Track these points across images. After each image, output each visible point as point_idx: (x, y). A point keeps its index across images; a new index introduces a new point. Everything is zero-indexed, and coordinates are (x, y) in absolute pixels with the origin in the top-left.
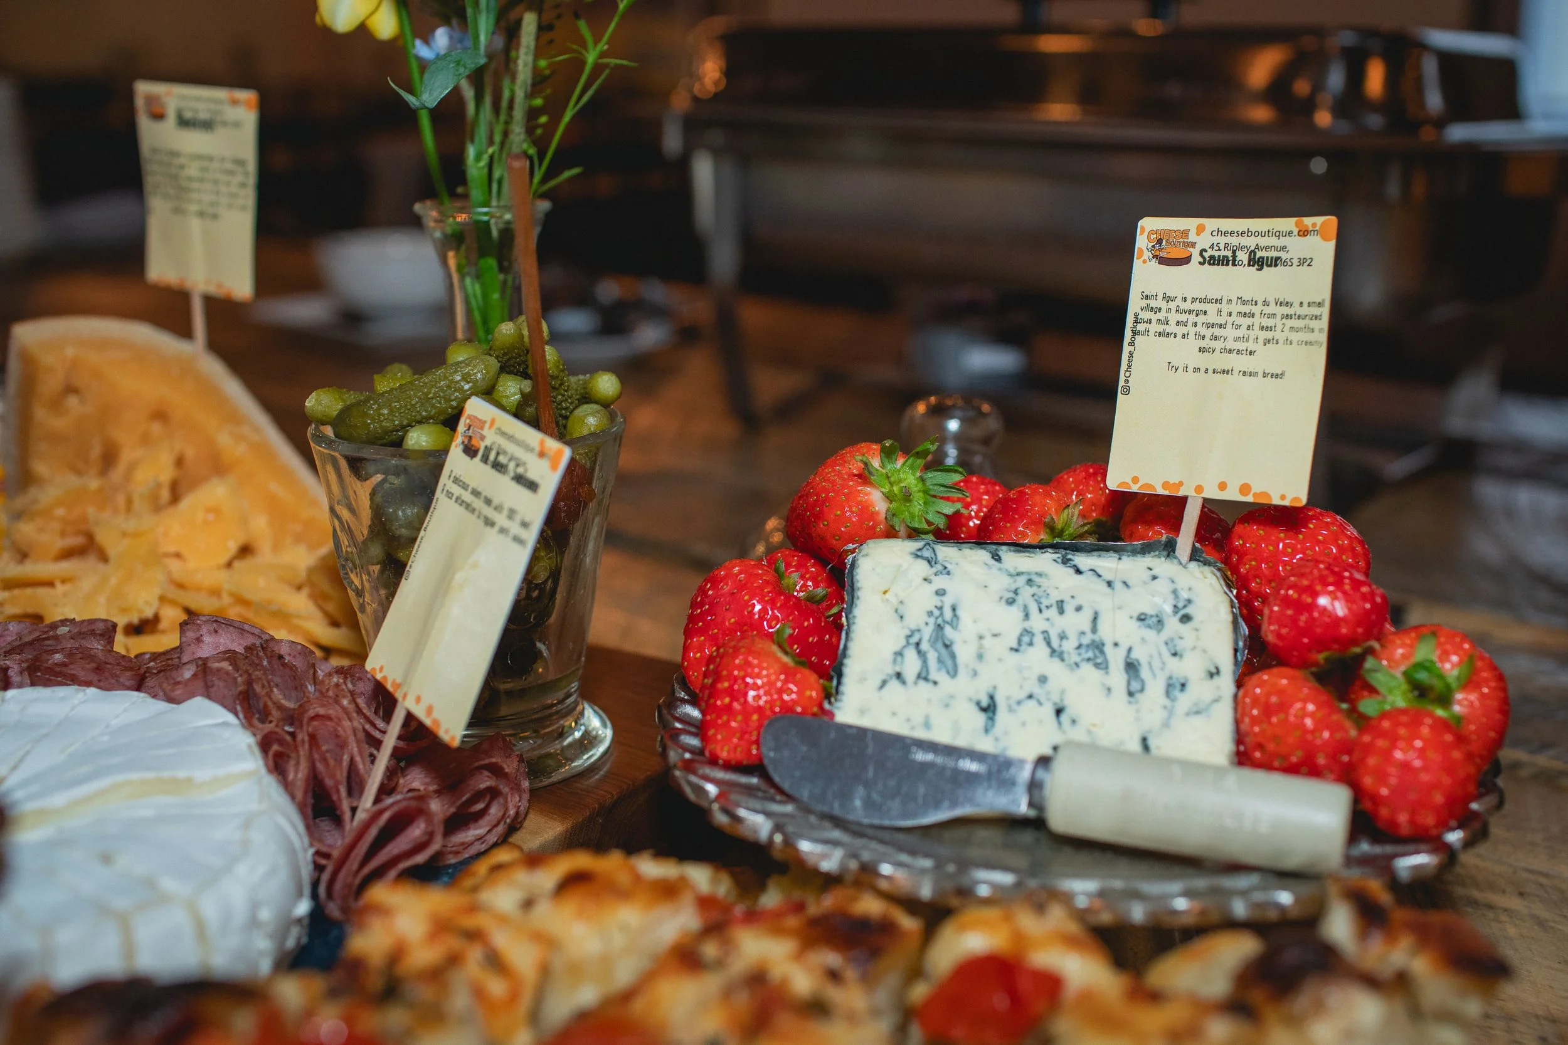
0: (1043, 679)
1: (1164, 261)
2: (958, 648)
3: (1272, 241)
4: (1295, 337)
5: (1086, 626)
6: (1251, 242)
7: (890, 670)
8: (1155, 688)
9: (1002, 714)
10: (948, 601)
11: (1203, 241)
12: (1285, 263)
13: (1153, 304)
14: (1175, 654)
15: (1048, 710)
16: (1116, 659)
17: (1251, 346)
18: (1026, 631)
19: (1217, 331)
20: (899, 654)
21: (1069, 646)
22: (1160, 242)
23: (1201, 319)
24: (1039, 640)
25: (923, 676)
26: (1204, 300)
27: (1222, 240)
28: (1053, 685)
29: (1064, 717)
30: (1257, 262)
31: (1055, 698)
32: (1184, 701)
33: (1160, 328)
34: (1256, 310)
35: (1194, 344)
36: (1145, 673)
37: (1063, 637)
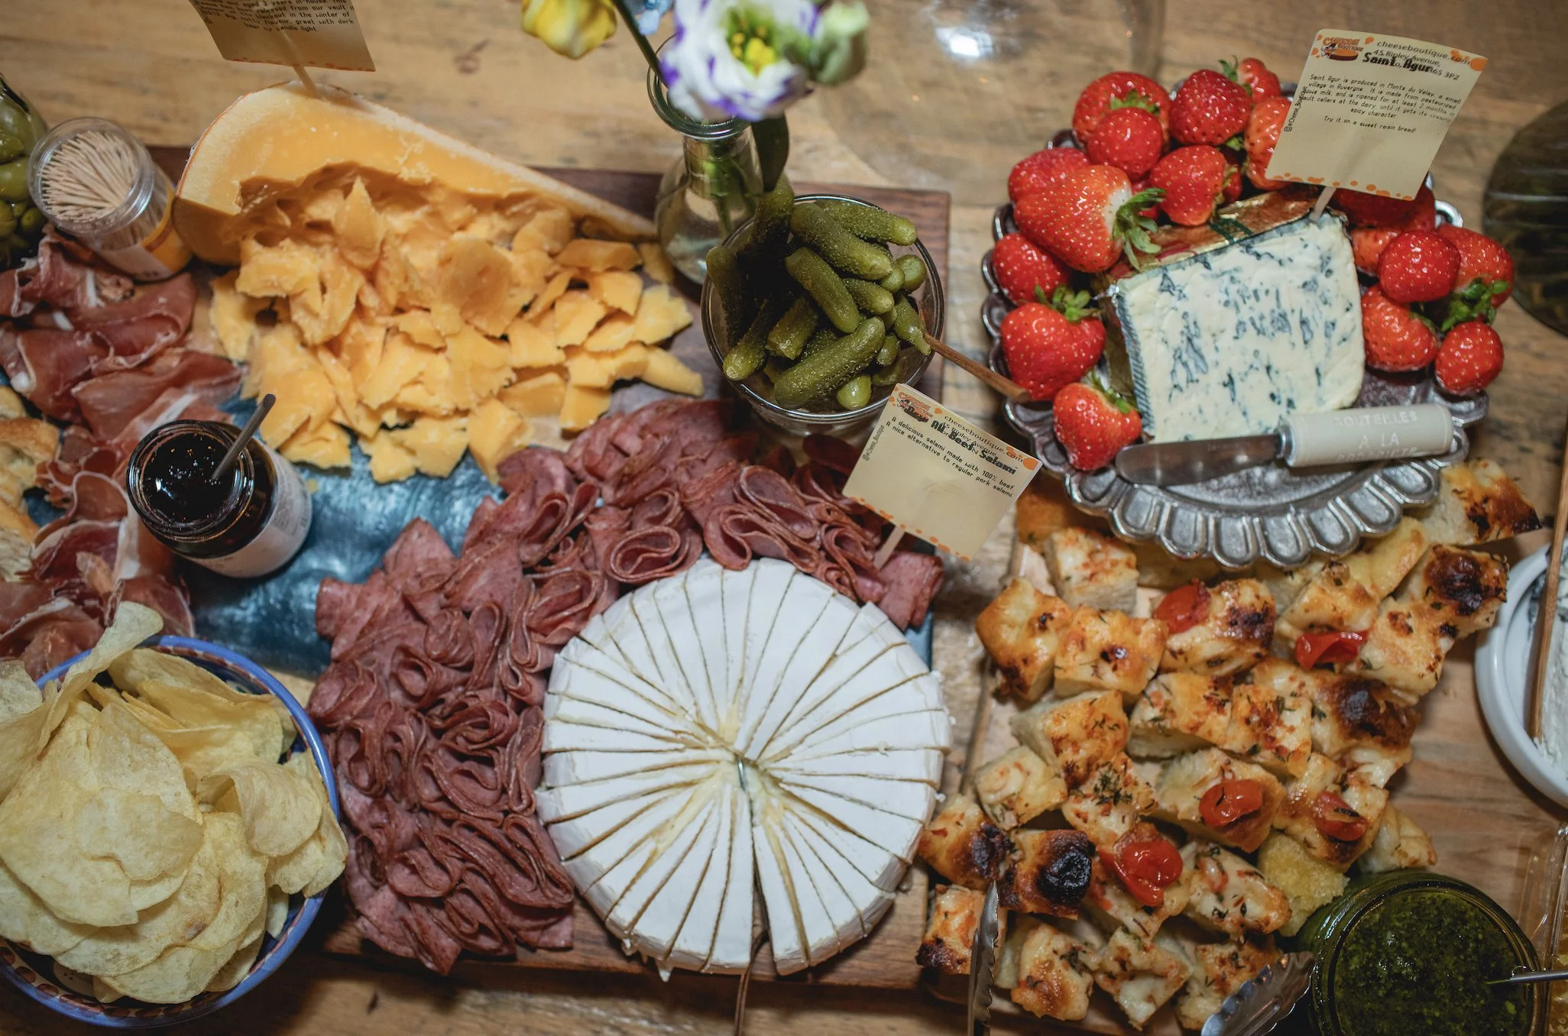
0: (1256, 353)
1: (1333, 57)
2: (1204, 352)
3: (1429, 57)
4: (1428, 111)
5: (1273, 304)
6: (1410, 55)
7: (1169, 383)
8: (1319, 331)
9: (1238, 384)
10: (1191, 321)
11: (1371, 48)
12: (1435, 72)
13: (1320, 82)
14: (1325, 303)
15: (1263, 370)
16: (1294, 320)
17: (1393, 112)
18: (1241, 323)
19: (1368, 101)
20: (1173, 372)
21: (1266, 323)
22: (1333, 45)
23: (1357, 92)
24: (1249, 326)
25: (1190, 381)
26: (1363, 83)
27: (1386, 50)
28: (1263, 356)
29: (1272, 373)
30: (1410, 65)
31: (1265, 363)
32: (1336, 335)
33: (1323, 97)
34: (1403, 93)
35: (1348, 107)
36: (1312, 325)
37: (1262, 318)
